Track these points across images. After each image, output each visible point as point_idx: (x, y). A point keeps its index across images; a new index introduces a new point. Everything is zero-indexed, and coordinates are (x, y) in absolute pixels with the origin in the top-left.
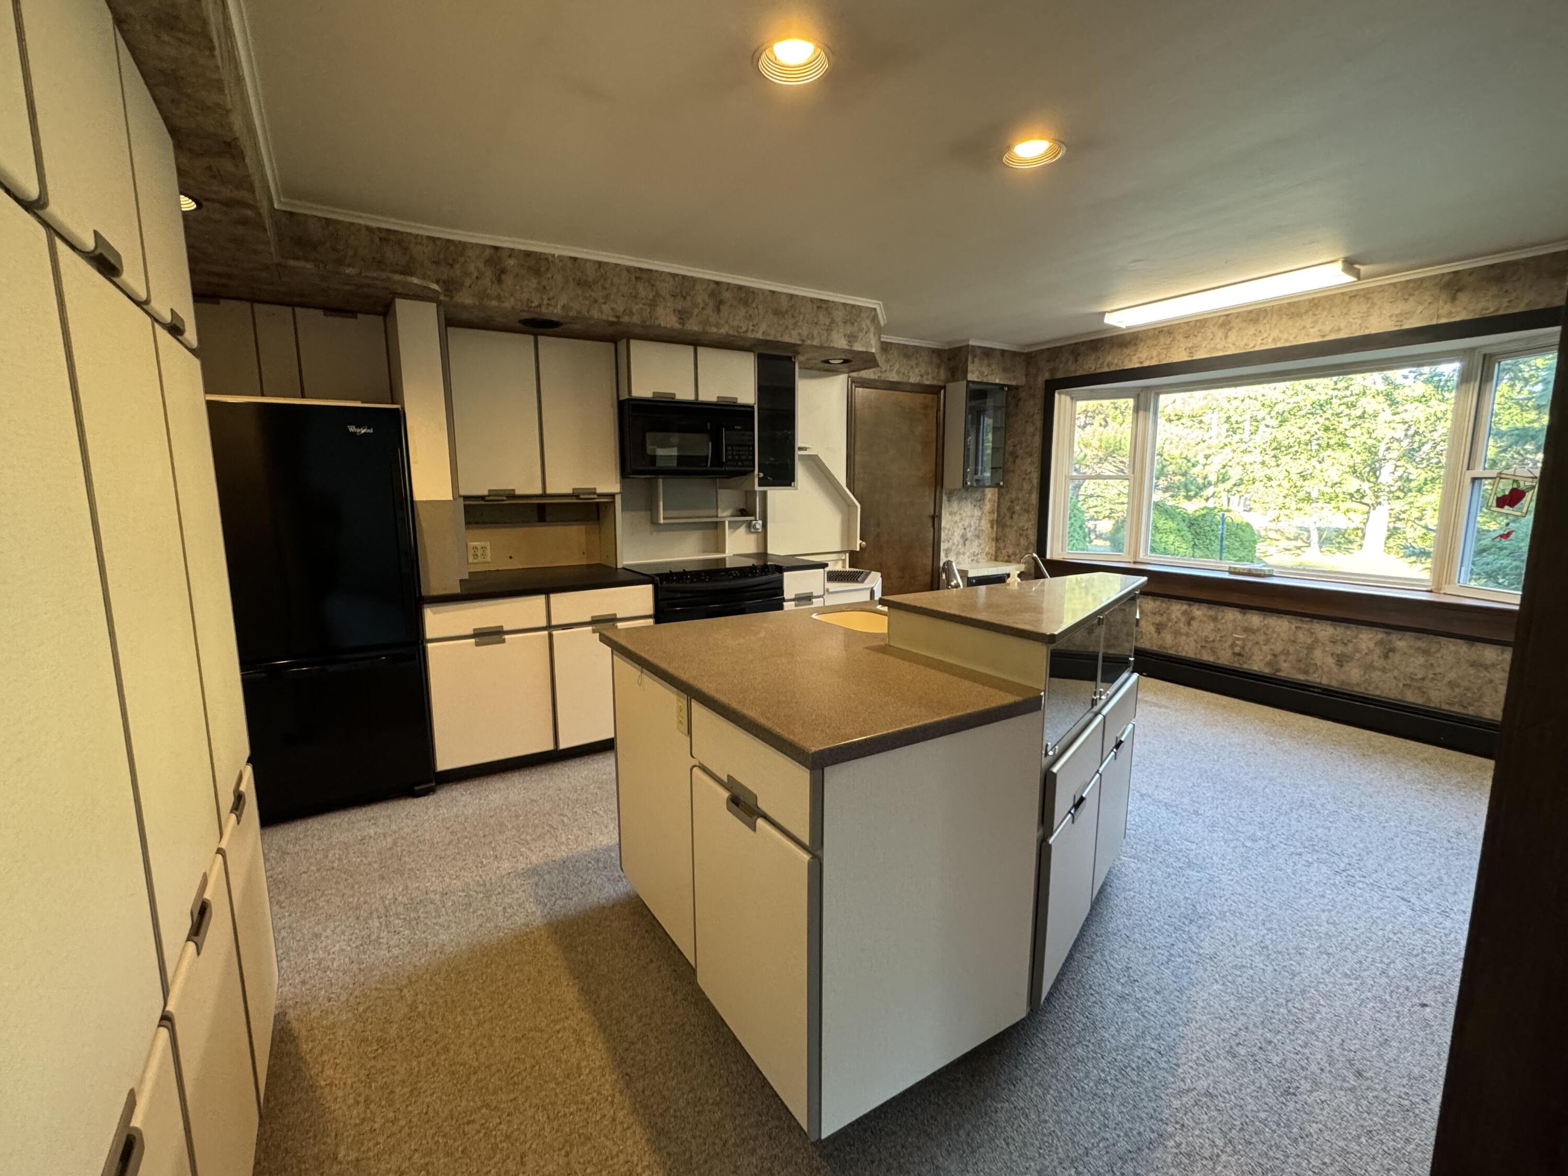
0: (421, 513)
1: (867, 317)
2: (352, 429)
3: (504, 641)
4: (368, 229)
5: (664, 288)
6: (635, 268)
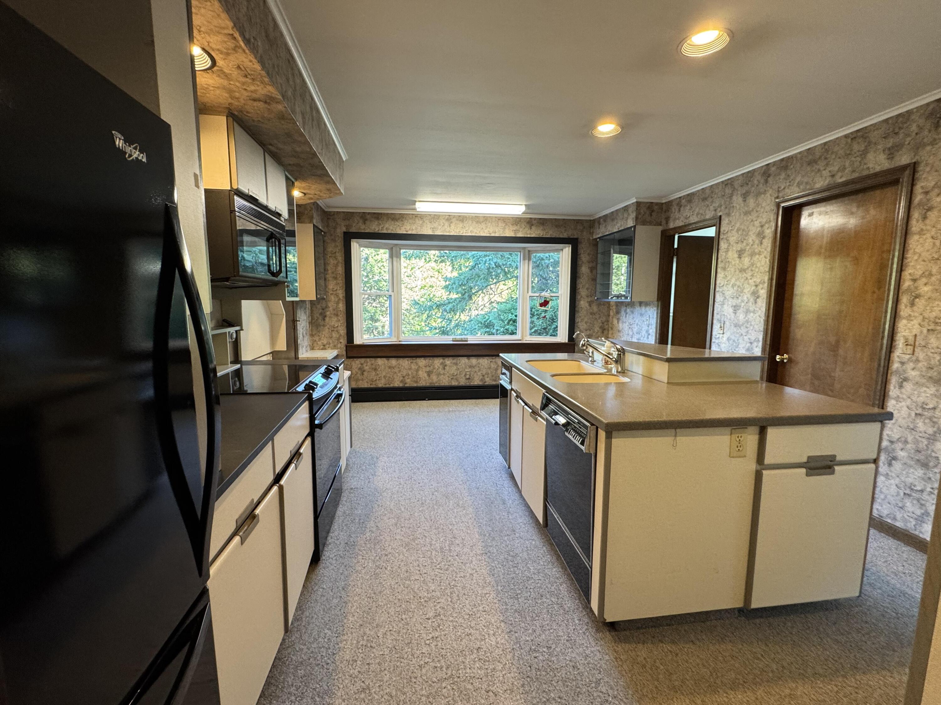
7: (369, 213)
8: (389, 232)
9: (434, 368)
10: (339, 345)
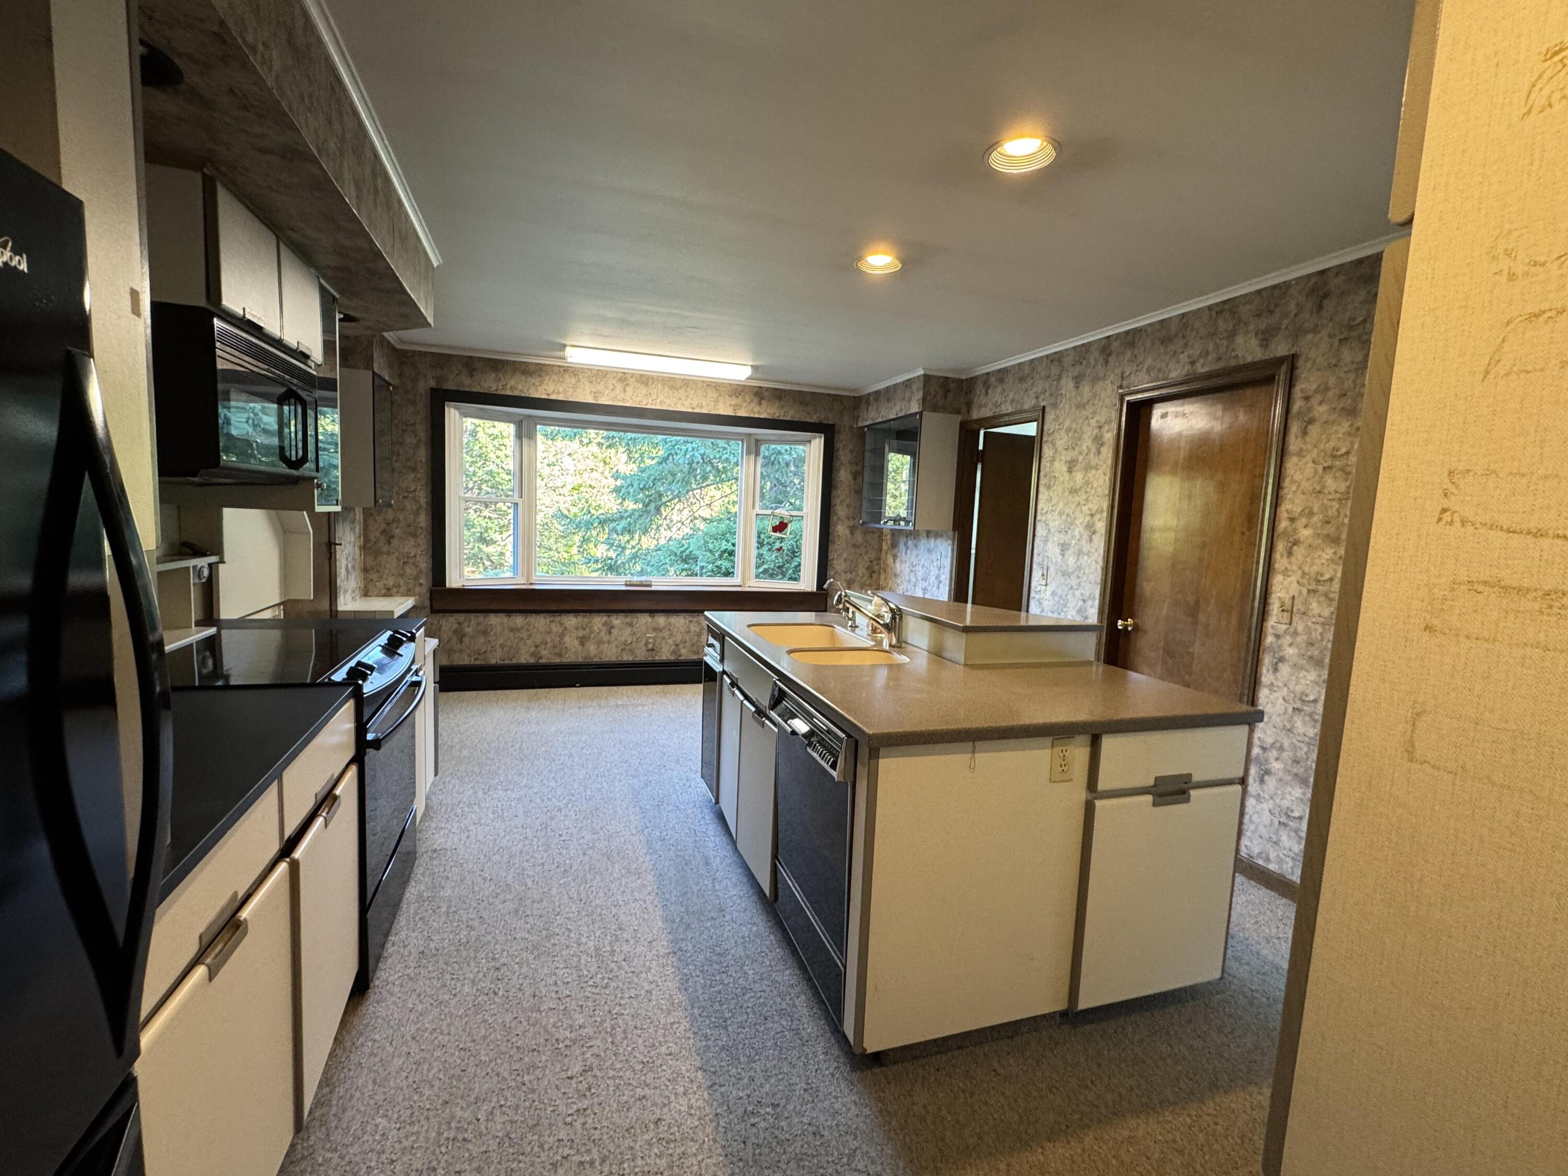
7: (480, 359)
8: (516, 393)
9: (592, 632)
10: (418, 589)
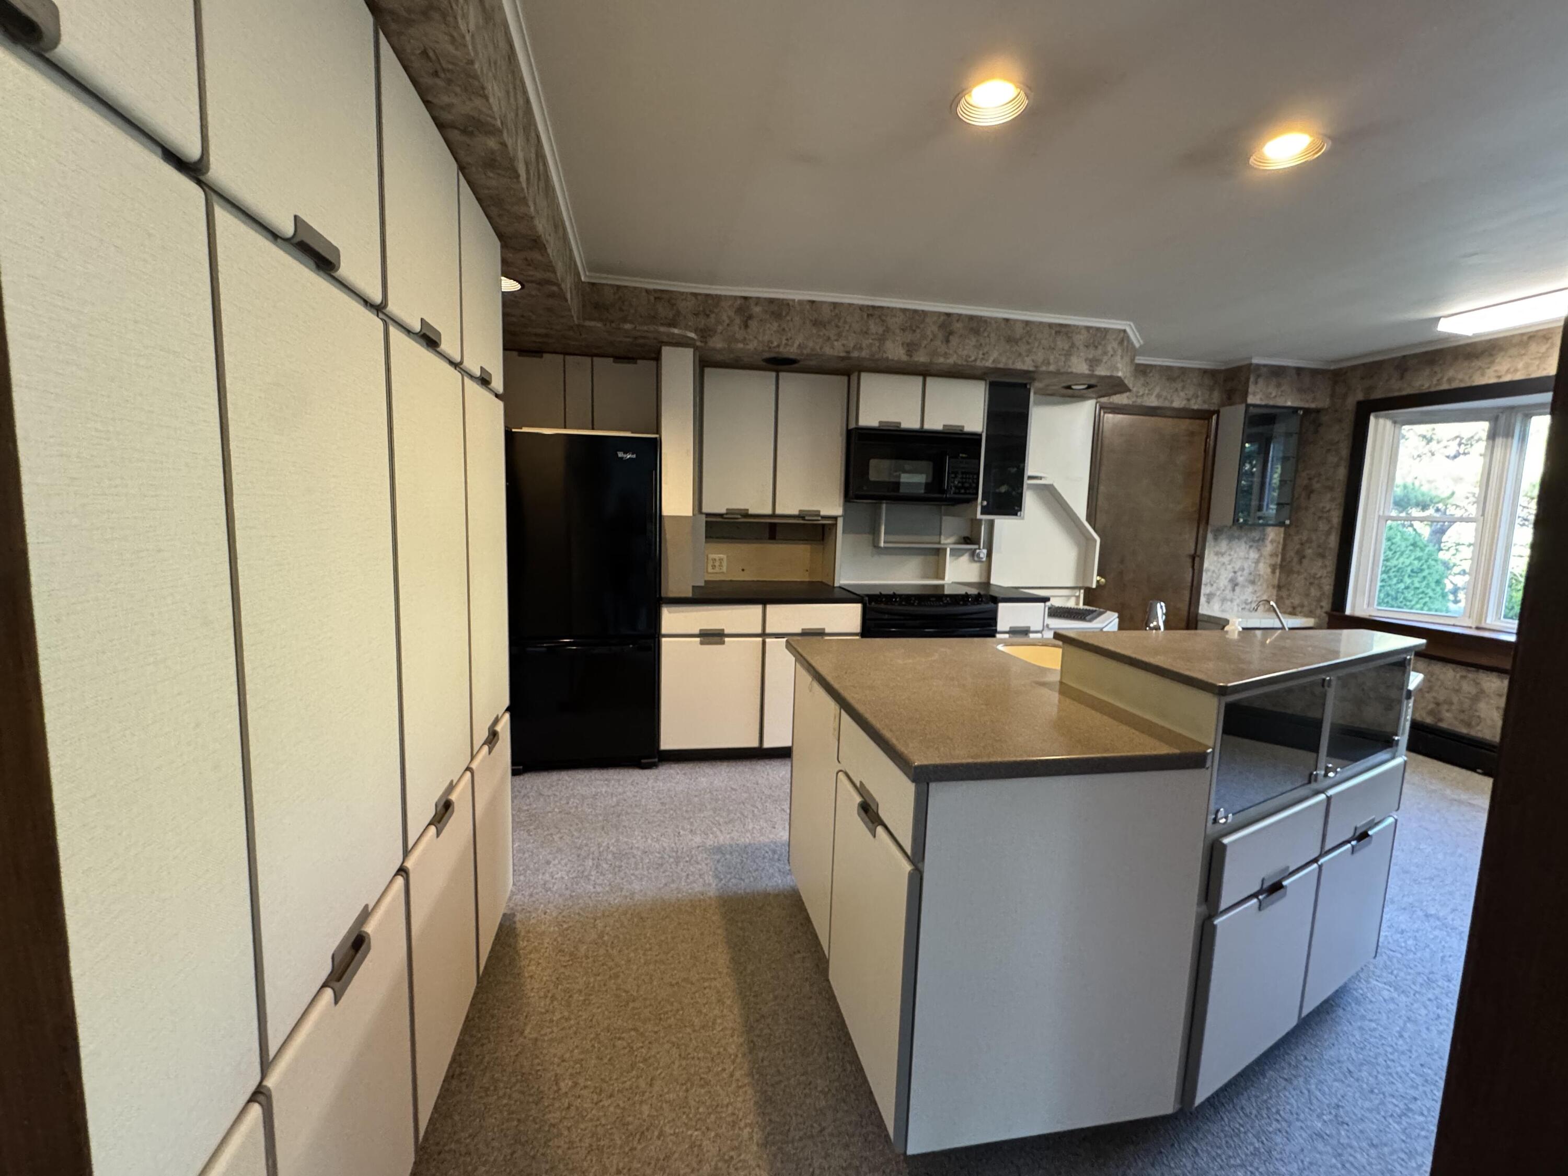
0: (668, 528)
1: (1115, 340)
2: (620, 454)
3: (723, 643)
4: (647, 291)
5: (895, 322)
6: (868, 306)
10: (1318, 612)
